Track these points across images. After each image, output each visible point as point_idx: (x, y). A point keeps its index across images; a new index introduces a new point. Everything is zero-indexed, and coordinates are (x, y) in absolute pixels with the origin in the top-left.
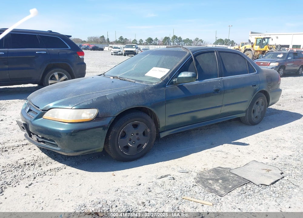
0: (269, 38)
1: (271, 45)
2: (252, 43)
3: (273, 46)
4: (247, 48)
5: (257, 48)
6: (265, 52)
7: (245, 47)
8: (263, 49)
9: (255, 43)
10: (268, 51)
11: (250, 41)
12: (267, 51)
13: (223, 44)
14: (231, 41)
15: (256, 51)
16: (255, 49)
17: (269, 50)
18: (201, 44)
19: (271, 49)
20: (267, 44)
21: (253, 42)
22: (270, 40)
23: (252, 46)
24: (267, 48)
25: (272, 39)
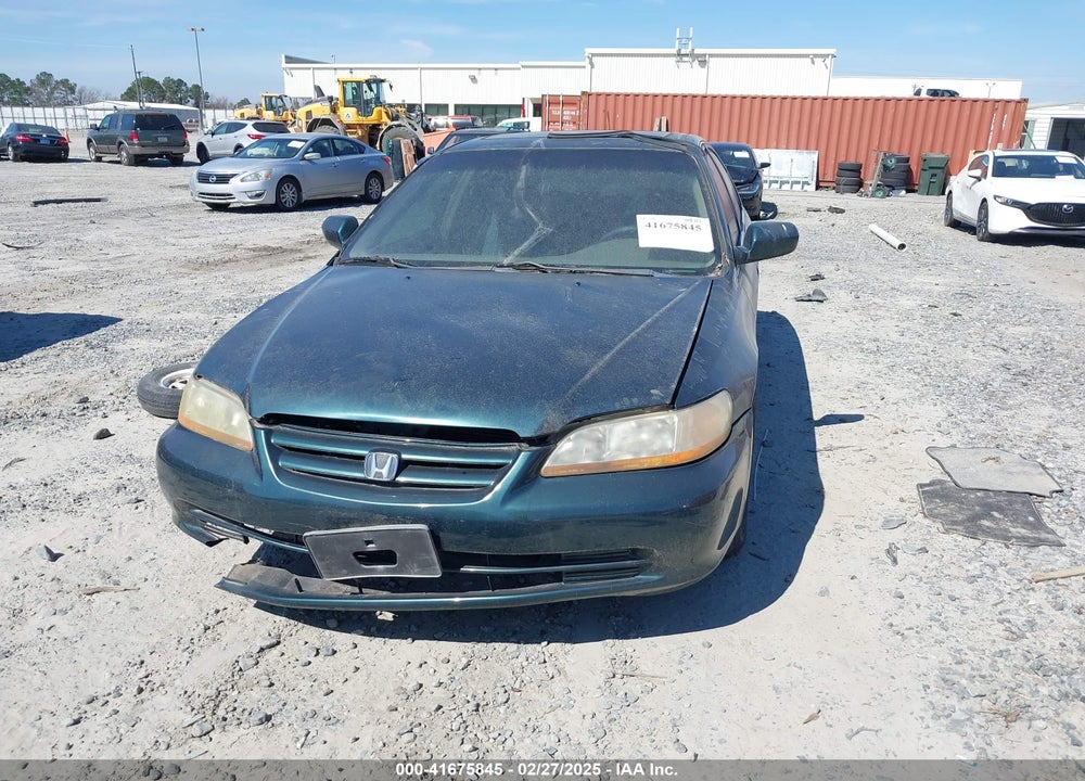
0: (383, 81)
1: (391, 106)
2: (331, 99)
3: (399, 109)
4: (315, 115)
5: (349, 115)
6: (379, 130)
7: (309, 114)
8: (372, 119)
9: (341, 98)
10: (390, 127)
11: (319, 91)
12: (384, 128)
13: (162, 99)
14: (189, 86)
15: (349, 126)
16: (347, 121)
17: (390, 123)
18: (70, 98)
19: (396, 118)
20: (378, 101)
21: (335, 96)
22: (385, 86)
23: (334, 110)
24: (384, 115)
25: (391, 87)
